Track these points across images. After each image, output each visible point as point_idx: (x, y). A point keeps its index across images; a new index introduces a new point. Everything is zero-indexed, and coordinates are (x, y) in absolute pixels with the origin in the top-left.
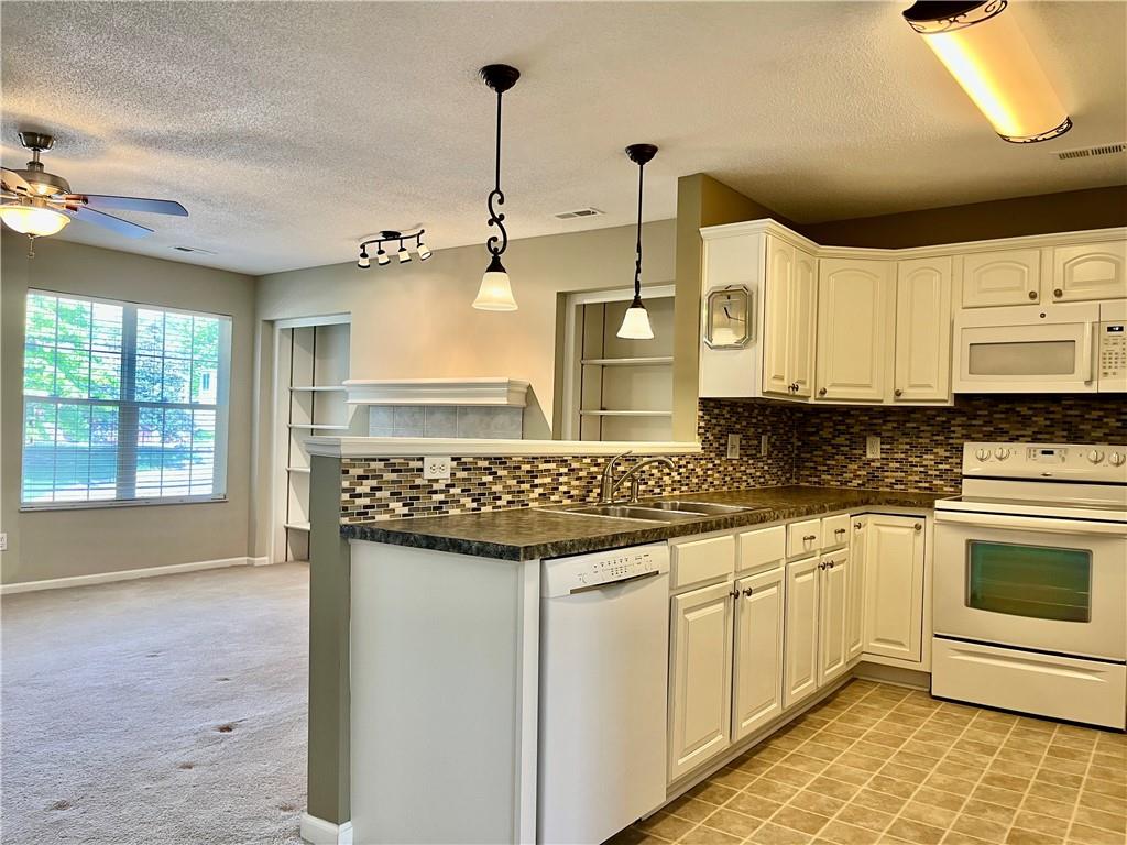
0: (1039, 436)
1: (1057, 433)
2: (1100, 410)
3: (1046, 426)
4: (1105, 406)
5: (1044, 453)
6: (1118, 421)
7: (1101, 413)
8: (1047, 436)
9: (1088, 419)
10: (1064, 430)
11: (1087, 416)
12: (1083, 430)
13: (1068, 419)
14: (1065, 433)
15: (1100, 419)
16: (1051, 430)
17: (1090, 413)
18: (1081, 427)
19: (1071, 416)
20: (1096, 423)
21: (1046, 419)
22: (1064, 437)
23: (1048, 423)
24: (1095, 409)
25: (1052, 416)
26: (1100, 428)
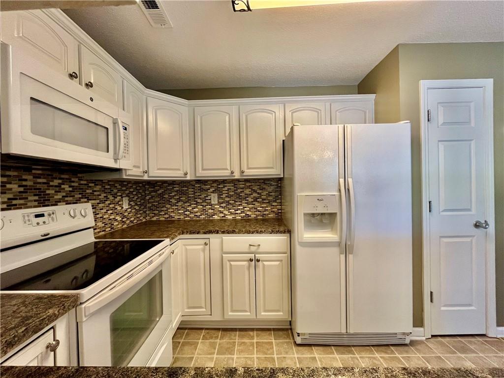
0: (14, 202)
1: (30, 198)
2: (60, 179)
3: (20, 192)
4: (63, 176)
5: (37, 216)
6: (70, 187)
7: (60, 181)
8: (22, 202)
9: (52, 186)
10: (35, 195)
11: (51, 183)
12: (49, 194)
13: (38, 186)
14: (36, 198)
15: (59, 186)
16: (24, 195)
17: (53, 181)
18: (48, 192)
19: (40, 183)
20: (57, 189)
21: (20, 186)
22: (35, 201)
23: (22, 189)
24: (56, 178)
25: (24, 183)
26: (60, 192)
